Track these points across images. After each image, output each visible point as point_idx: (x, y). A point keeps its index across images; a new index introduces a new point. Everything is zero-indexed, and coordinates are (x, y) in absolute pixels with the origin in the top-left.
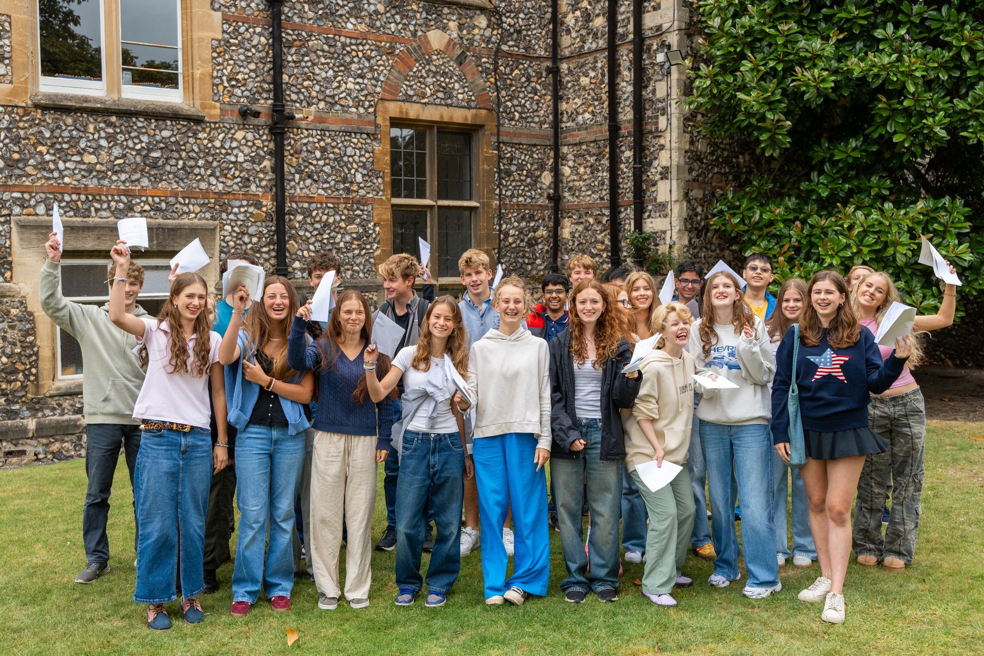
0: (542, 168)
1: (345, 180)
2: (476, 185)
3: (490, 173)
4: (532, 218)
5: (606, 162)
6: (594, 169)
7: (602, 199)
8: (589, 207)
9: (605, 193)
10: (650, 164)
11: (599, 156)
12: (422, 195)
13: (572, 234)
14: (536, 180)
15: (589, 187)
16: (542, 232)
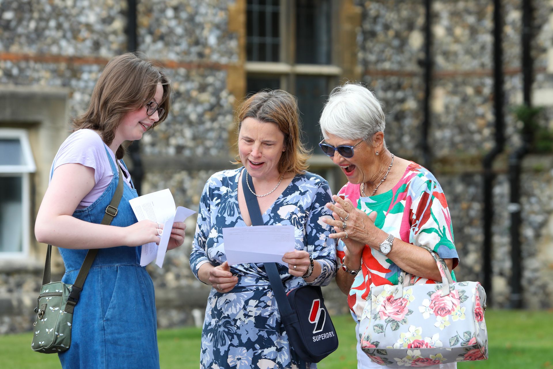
0: (411, 27)
1: (197, 43)
2: (336, 48)
3: (353, 35)
4: (399, 87)
5: (488, 23)
6: (474, 31)
7: (483, 65)
8: (468, 75)
9: (487, 60)
10: (539, 28)
11: (480, 15)
12: (275, 59)
13: (447, 107)
14: (404, 42)
15: (468, 52)
16: (411, 104)
